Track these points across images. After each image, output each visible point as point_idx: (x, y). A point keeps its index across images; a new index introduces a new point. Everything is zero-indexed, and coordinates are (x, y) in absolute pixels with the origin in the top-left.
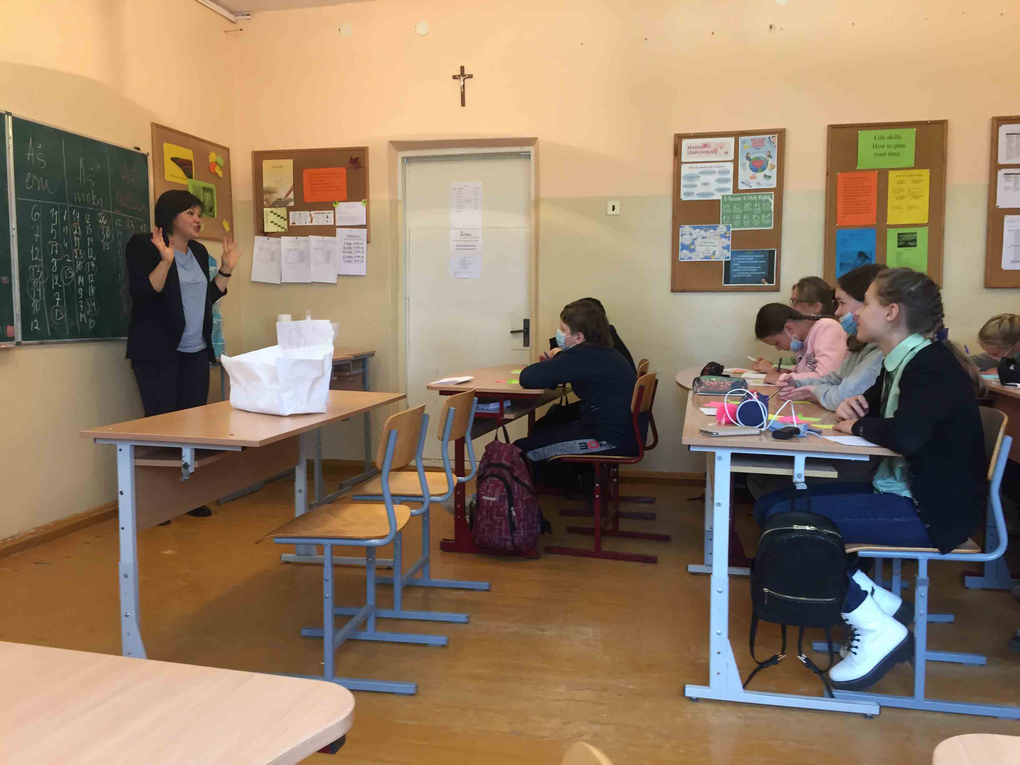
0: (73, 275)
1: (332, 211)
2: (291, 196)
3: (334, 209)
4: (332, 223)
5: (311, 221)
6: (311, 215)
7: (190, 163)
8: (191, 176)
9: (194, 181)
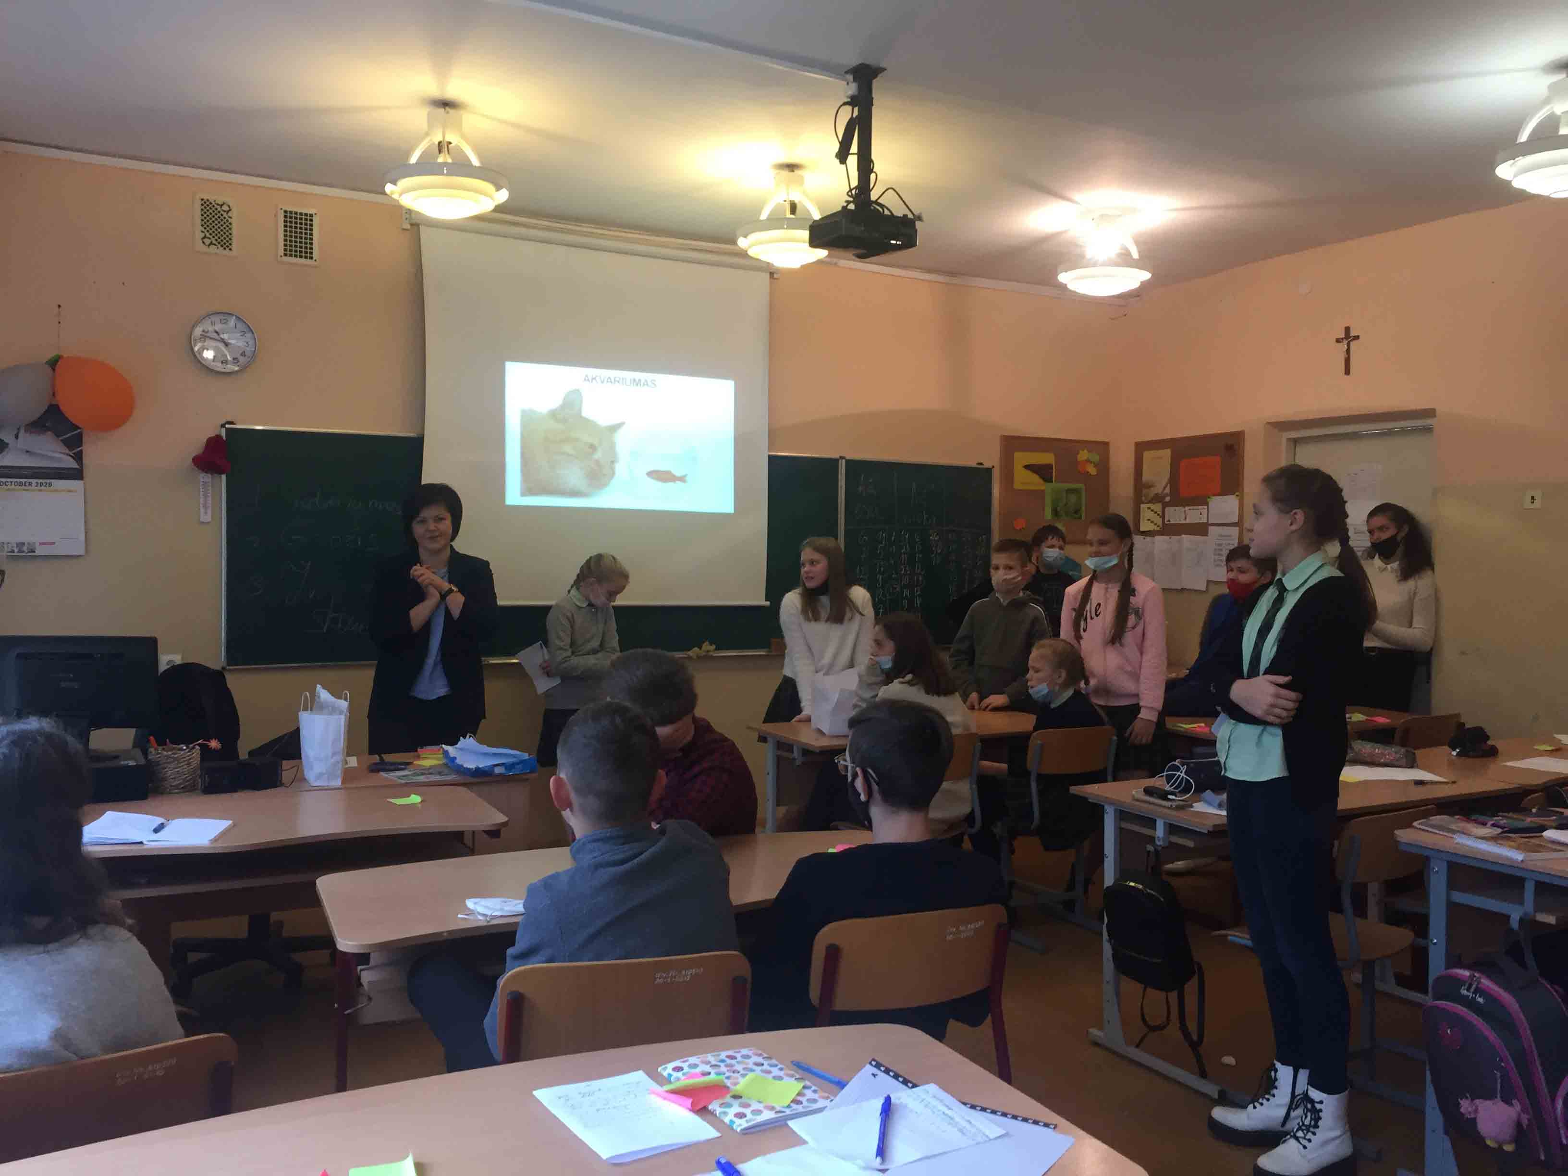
0: (898, 588)
1: (1206, 507)
2: (1167, 490)
3: (1207, 504)
4: (1205, 521)
5: (1186, 518)
6: (1185, 511)
7: (1049, 467)
8: (1050, 481)
9: (1054, 485)
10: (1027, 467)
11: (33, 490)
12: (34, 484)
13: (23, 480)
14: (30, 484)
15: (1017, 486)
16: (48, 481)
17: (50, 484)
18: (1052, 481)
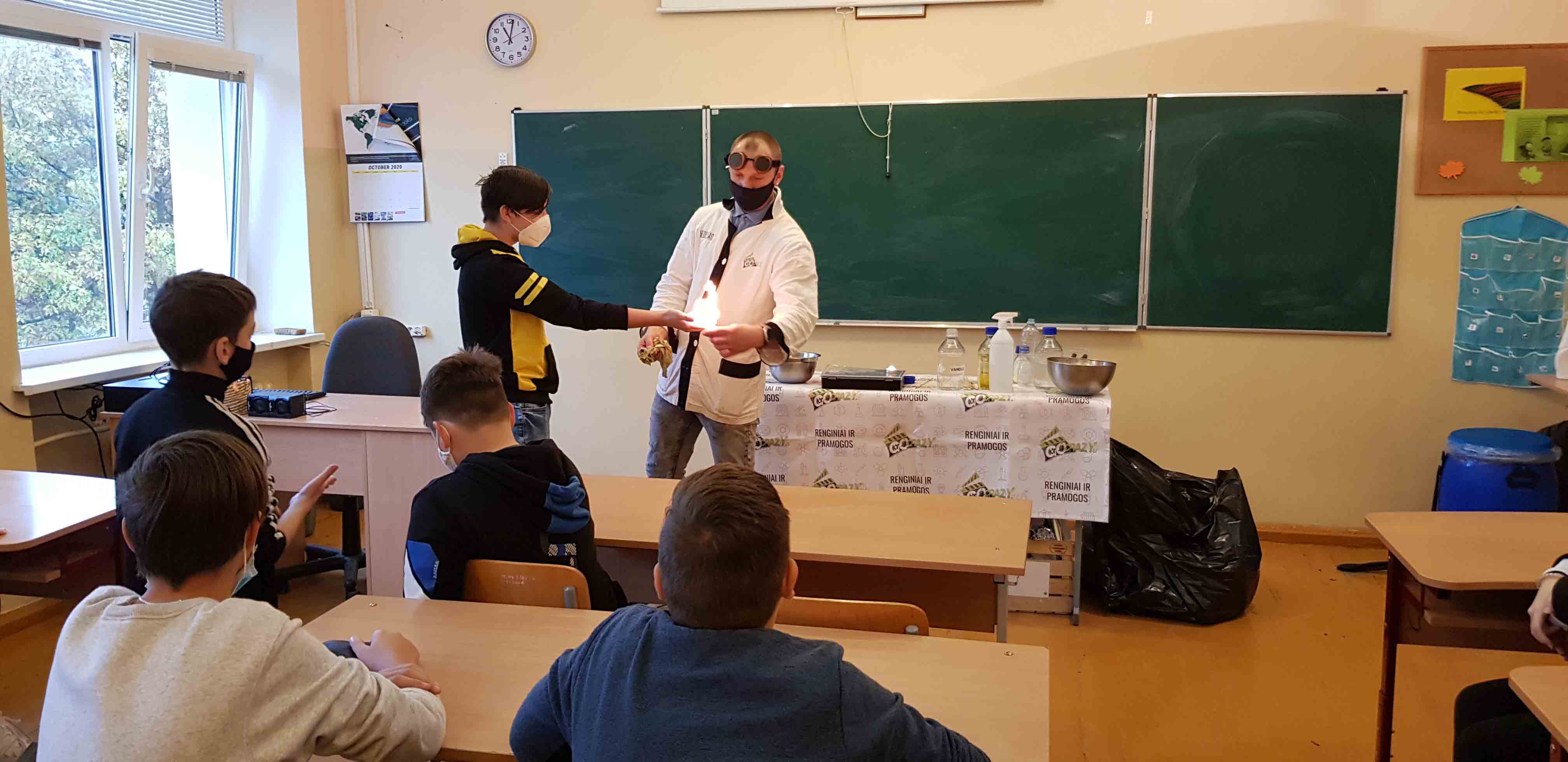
9: (1522, 112)
10: (1469, 89)
11: (391, 172)
12: (391, 167)
13: (383, 164)
14: (388, 167)
15: (1450, 116)
16: (399, 164)
17: (401, 167)
18: (1518, 107)
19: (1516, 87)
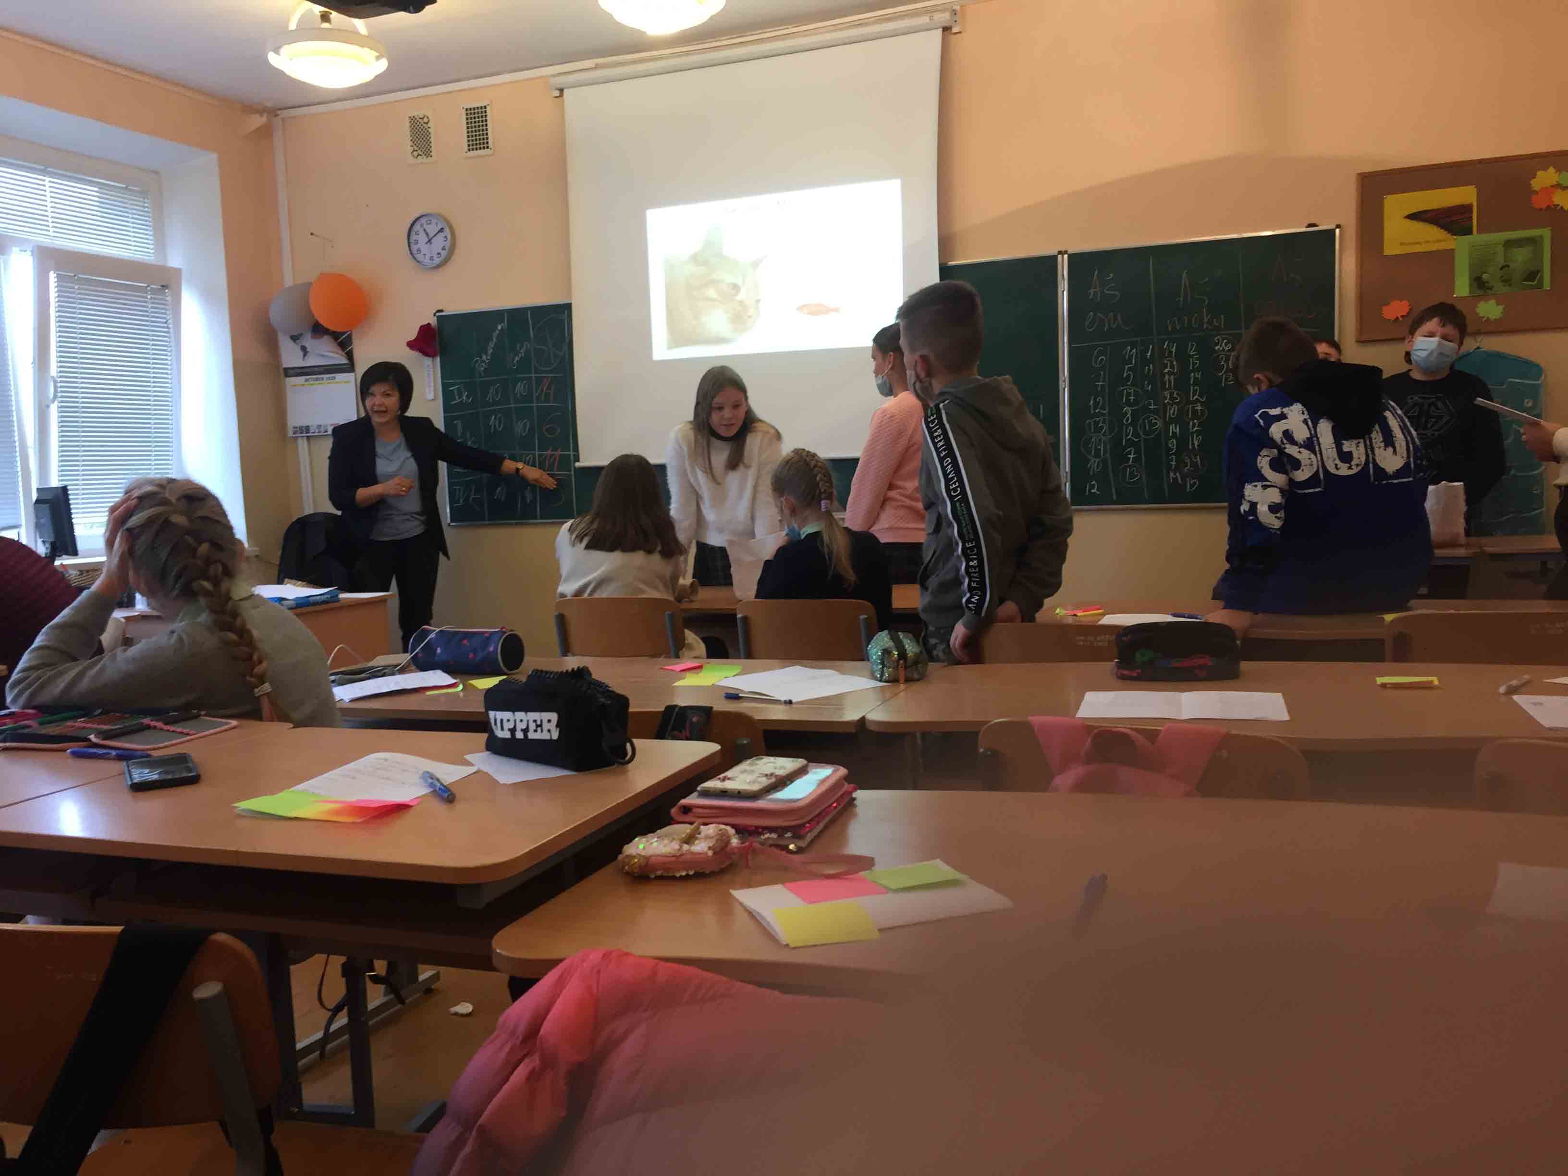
0: (1159, 424)
7: (1467, 208)
8: (1468, 232)
9: (1476, 238)
10: (1412, 217)
11: (325, 383)
12: (325, 379)
13: (318, 376)
15: (1391, 249)
16: (333, 375)
17: (334, 378)
18: (1470, 232)
19: (1464, 210)
